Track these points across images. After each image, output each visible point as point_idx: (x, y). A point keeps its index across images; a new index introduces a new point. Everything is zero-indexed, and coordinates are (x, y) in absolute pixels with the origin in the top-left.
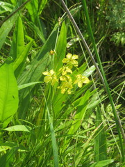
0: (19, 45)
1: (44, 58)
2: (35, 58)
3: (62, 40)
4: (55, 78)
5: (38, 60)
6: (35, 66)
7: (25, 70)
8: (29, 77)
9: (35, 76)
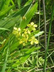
0: (6, 4)
1: (17, 17)
2: (11, 15)
3: (32, 12)
4: (20, 33)
5: (13, 17)
6: (10, 20)
7: (3, 19)
8: (4, 24)
9: (7, 25)
